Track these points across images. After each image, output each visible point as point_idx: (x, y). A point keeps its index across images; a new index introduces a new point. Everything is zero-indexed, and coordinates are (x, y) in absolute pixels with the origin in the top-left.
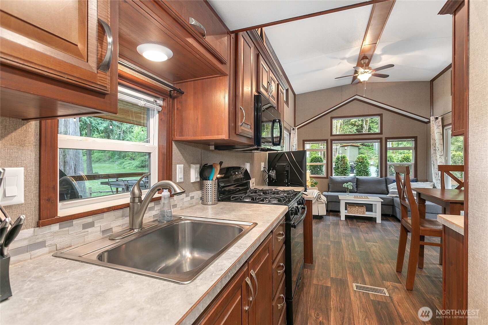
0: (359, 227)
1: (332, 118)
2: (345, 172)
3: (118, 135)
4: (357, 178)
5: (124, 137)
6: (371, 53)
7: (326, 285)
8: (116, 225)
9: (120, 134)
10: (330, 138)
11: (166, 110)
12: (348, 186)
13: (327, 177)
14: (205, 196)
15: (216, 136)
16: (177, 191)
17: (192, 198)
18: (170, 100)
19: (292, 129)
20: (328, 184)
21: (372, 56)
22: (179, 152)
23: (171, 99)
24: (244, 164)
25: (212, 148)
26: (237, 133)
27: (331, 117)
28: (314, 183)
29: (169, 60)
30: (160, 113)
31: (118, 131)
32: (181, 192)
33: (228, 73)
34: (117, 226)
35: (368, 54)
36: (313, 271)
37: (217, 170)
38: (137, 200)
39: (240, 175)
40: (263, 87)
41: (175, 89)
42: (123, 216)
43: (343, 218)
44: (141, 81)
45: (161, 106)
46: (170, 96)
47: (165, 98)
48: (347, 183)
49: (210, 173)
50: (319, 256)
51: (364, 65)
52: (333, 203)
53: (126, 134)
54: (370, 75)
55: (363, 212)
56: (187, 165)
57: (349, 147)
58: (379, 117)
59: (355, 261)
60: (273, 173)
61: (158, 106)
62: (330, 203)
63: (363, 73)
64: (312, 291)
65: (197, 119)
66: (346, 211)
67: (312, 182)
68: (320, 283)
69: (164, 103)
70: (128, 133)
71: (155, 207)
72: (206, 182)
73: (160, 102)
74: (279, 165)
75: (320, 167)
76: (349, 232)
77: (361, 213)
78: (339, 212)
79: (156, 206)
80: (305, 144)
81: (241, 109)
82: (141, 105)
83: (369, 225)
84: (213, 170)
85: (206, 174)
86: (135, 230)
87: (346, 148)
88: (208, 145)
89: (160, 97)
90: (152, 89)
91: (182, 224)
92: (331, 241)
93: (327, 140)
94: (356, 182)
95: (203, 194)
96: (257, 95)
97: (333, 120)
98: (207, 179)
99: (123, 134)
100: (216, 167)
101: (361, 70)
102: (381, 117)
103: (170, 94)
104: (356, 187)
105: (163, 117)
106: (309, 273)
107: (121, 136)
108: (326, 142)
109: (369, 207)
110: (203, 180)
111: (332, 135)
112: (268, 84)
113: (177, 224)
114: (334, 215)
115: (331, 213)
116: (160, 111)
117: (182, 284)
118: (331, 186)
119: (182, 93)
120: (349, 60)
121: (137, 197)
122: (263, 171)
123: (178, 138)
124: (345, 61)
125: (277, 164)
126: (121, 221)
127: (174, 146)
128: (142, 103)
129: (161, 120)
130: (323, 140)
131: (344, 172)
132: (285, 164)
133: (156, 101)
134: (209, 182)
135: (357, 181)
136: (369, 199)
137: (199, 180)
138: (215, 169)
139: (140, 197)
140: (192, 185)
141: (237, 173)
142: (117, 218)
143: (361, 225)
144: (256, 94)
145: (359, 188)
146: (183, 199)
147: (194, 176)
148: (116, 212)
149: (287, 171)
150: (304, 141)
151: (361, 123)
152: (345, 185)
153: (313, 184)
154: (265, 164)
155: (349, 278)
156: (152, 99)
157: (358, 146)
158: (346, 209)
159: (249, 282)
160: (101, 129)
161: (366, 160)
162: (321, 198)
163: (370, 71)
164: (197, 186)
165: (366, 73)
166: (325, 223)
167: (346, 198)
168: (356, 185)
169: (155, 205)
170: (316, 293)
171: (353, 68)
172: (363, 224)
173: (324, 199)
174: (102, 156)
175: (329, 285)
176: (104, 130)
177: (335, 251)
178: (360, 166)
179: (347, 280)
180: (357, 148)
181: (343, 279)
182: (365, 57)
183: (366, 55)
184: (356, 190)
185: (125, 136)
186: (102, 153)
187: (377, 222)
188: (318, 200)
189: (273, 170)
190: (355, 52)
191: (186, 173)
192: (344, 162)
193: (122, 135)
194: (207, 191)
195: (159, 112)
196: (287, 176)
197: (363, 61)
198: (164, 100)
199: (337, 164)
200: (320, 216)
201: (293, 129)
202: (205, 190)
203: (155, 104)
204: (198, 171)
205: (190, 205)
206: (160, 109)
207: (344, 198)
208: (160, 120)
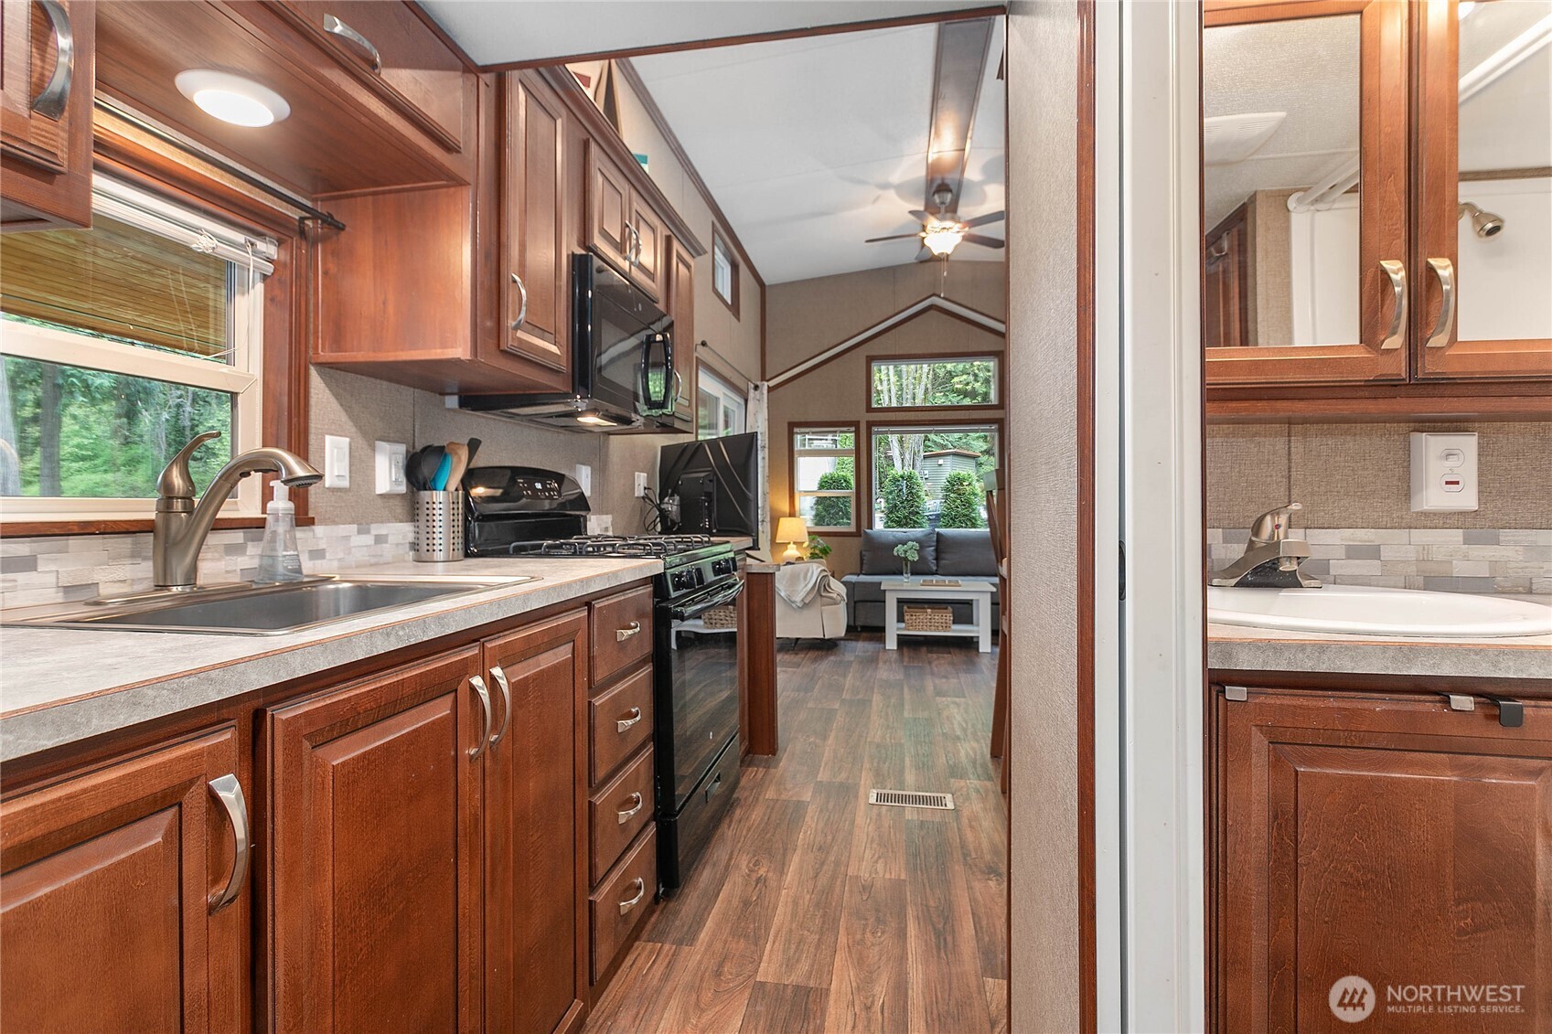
0: (930, 663)
1: (871, 359)
2: (915, 522)
3: (173, 410)
4: (938, 534)
5: (197, 418)
6: (956, 176)
7: (799, 799)
8: (110, 577)
9: (179, 406)
10: (864, 417)
11: (288, 272)
12: (906, 552)
13: (858, 533)
14: (423, 536)
15: (439, 351)
16: (295, 473)
17: (380, 539)
18: (299, 245)
19: (753, 386)
20: (861, 552)
21: (960, 184)
22: (333, 399)
23: (304, 243)
24: (573, 469)
25: (452, 402)
26: (503, 347)
27: (867, 357)
28: (821, 551)
29: (278, 124)
30: (268, 280)
31: (174, 395)
32: (308, 474)
33: (470, 178)
34: (115, 582)
35: (951, 178)
36: (772, 771)
37: (460, 459)
38: (178, 505)
39: (550, 494)
40: (606, 236)
41: (315, 215)
42: (135, 555)
43: (891, 644)
44: (197, 178)
45: (273, 260)
46: (302, 233)
47: (284, 237)
48: (904, 543)
49: (440, 467)
50: (800, 737)
51: (943, 210)
52: (869, 604)
53: (204, 406)
54: (958, 239)
55: (944, 625)
56: (361, 442)
57: (950, 458)
58: (996, 360)
59: (893, 741)
60: (672, 505)
61: (261, 258)
62: (861, 604)
63: (938, 230)
64: (756, 815)
65: (384, 303)
66: (903, 625)
67: (815, 547)
68: (783, 797)
69: (282, 252)
70: (214, 402)
71: (246, 547)
72: (425, 495)
73: (269, 249)
74: (687, 479)
75: (845, 506)
76: (900, 676)
77: (941, 628)
78: (883, 629)
79: (250, 544)
80: (795, 436)
81: (515, 281)
82: (200, 248)
83: (958, 656)
84: (449, 458)
85: (425, 470)
86: (174, 589)
87: (941, 462)
88: (441, 394)
89: (272, 233)
90: (235, 205)
91: (328, 591)
92: (843, 701)
93: (856, 424)
94: (935, 544)
95: (417, 530)
96: (581, 255)
97: (873, 364)
98: (428, 485)
99: (193, 405)
100: (456, 454)
101: (933, 223)
102: (999, 361)
103: (300, 226)
104: (937, 559)
105: (277, 292)
106: (760, 775)
107: (187, 415)
108: (853, 429)
109: (963, 611)
110: (419, 490)
111: (869, 409)
112: (627, 230)
113: (311, 592)
114: (870, 639)
115: (864, 634)
116: (269, 274)
117: (263, 635)
118: (867, 556)
119: (340, 228)
120: (901, 189)
121: (177, 498)
122: (643, 498)
123: (326, 355)
124: (892, 193)
125: (684, 476)
126: (129, 568)
127: (316, 380)
128: (203, 244)
129: (272, 300)
130: (847, 422)
131: (911, 519)
132: (703, 475)
133: (252, 244)
134: (439, 496)
135: (938, 541)
136: (960, 586)
137: (403, 489)
138: (455, 459)
139: (188, 498)
140: (379, 501)
141: (539, 486)
142: (116, 558)
143: (938, 658)
144: (580, 251)
145: (944, 562)
146: (347, 538)
147: (387, 474)
148: (112, 541)
149: (709, 495)
150: (792, 426)
151: (984, 390)
152: (899, 550)
153: (817, 552)
154: (650, 479)
155: (866, 778)
156: (240, 237)
157: (974, 457)
158: (900, 619)
159: (484, 693)
160: (101, 385)
161: (970, 484)
162: (829, 587)
163: (957, 226)
164: (399, 508)
165: (945, 231)
166: (838, 659)
167: (902, 585)
168: (934, 554)
169: (246, 540)
170: (766, 818)
171: (911, 217)
172: (943, 657)
173: (838, 588)
174: (106, 485)
175: (807, 797)
176: (115, 388)
177: (847, 721)
178: (954, 501)
179: (857, 785)
180: (973, 462)
181: (850, 781)
182: (943, 188)
183: (946, 181)
184: (935, 568)
185: (202, 414)
186: (105, 476)
187: (981, 651)
188: (823, 594)
189: (672, 495)
190: (911, 169)
191: (360, 466)
192: (911, 492)
193: (188, 409)
194: (428, 521)
195: (265, 277)
196: (709, 509)
197: (939, 197)
198: (280, 243)
199: (890, 497)
200: (829, 640)
201: (756, 388)
202: (423, 518)
203: (250, 253)
204: (401, 464)
205: (373, 560)
206: (269, 269)
207: (897, 587)
208: (270, 299)
